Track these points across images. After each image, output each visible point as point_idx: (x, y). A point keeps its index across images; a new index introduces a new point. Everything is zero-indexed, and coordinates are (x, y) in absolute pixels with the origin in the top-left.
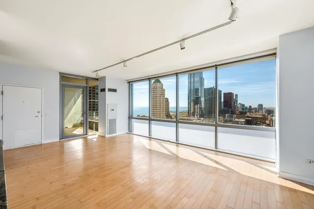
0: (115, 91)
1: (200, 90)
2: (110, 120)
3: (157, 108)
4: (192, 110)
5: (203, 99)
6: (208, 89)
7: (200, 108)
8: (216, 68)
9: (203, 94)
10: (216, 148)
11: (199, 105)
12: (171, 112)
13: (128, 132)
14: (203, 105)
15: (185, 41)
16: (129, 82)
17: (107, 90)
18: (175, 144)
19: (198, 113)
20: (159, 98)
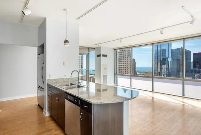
0: (106, 56)
1: (167, 51)
2: (104, 76)
3: (125, 68)
4: (159, 70)
5: (170, 60)
6: (176, 50)
7: (167, 68)
8: (184, 40)
9: (170, 55)
10: (183, 95)
11: (166, 66)
12: (138, 71)
13: (114, 84)
14: (170, 66)
15: (164, 29)
16: (115, 50)
17: (102, 55)
18: (151, 92)
19: (165, 73)
20: (126, 59)
